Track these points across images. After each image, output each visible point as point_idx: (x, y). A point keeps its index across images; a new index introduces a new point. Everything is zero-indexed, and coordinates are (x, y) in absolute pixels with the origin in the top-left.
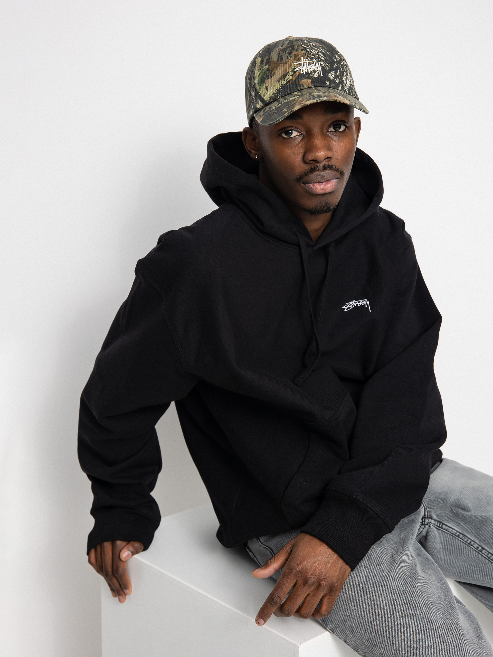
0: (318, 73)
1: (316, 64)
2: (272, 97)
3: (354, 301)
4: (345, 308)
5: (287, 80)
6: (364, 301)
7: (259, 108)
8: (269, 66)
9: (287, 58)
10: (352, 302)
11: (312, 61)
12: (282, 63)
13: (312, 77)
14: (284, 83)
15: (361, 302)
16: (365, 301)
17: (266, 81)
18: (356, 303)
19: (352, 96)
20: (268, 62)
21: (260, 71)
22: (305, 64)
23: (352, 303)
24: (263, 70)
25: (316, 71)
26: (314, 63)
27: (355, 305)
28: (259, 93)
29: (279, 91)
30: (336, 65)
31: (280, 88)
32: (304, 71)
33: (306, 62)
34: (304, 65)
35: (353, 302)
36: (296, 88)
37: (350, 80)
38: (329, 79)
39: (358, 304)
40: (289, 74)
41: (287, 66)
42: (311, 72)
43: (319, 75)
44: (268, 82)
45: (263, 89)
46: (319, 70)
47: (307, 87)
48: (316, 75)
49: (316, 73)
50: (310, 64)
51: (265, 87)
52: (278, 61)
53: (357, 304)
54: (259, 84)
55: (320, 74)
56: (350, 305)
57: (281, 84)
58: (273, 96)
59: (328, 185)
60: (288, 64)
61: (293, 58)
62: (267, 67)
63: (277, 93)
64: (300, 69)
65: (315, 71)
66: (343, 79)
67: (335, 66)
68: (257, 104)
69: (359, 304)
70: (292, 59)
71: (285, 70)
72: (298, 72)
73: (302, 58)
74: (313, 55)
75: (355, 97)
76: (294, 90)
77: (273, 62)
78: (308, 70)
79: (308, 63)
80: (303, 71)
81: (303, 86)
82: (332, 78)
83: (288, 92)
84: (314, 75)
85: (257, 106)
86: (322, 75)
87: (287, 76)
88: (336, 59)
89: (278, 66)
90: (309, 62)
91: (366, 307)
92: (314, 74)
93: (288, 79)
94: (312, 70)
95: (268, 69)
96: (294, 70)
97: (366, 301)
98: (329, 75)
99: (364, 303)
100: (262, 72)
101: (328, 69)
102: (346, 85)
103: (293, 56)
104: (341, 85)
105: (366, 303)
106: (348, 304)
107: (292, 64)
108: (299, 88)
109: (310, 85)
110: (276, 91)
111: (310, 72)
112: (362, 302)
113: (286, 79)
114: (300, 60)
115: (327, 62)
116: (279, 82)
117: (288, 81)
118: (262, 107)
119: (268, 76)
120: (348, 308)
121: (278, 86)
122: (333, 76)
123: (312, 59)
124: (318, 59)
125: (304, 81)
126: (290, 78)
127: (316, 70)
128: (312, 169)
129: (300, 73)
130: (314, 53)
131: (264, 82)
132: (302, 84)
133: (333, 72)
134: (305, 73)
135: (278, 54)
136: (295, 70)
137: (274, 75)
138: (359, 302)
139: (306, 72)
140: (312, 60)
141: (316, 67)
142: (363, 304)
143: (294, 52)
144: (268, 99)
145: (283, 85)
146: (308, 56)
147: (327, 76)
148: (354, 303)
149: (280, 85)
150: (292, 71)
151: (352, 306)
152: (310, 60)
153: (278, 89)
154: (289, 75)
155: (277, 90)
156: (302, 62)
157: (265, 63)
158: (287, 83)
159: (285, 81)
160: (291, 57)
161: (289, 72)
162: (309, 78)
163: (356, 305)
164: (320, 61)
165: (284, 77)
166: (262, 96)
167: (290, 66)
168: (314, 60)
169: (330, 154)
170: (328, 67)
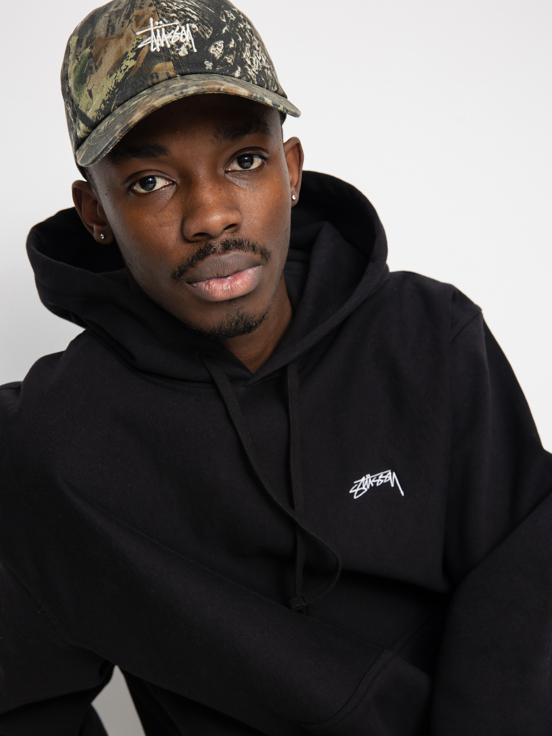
0: (187, 47)
1: (180, 30)
2: (100, 109)
3: (368, 476)
4: (353, 491)
5: (126, 69)
6: (385, 475)
7: (81, 136)
8: (91, 48)
9: (123, 26)
10: (363, 479)
11: (171, 24)
12: (113, 38)
13: (174, 56)
14: (120, 76)
15: (381, 477)
16: (388, 474)
17: (88, 79)
18: (372, 479)
19: (267, 88)
20: (90, 42)
21: (76, 61)
22: (158, 31)
23: (365, 481)
24: (82, 58)
25: (182, 43)
26: (178, 28)
27: (370, 485)
28: (78, 105)
29: (112, 93)
30: (226, 28)
31: (113, 88)
32: (158, 45)
33: (159, 27)
34: (156, 34)
35: (366, 477)
36: (143, 82)
37: (260, 58)
38: (211, 58)
39: (376, 482)
40: (128, 57)
41: (123, 41)
42: (172, 46)
43: (190, 50)
44: (92, 82)
45: (84, 96)
46: (188, 41)
47: (166, 77)
48: (183, 52)
49: (183, 48)
50: (168, 30)
51: (88, 91)
52: (107, 35)
53: (374, 481)
54: (76, 89)
55: (192, 48)
56: (361, 486)
57: (116, 80)
58: (103, 106)
59: (239, 282)
60: (124, 37)
61: (134, 24)
62: (88, 50)
63: (109, 100)
64: (149, 43)
65: (179, 44)
66: (244, 56)
67: (224, 31)
68: (78, 130)
69: (379, 482)
70: (132, 26)
71: (121, 51)
72: (146, 50)
73: (151, 20)
74: (174, 12)
75: (276, 92)
76: (141, 86)
77: (99, 38)
78: (165, 42)
79: (163, 30)
80: (155, 46)
81: (157, 77)
82: (217, 55)
83: (129, 93)
84: (178, 52)
85: (77, 133)
86: (195, 50)
87: (125, 61)
88: (227, 18)
89: (106, 46)
90: (165, 28)
91: (392, 485)
92: (177, 49)
93: (127, 66)
94: (173, 42)
95: (90, 55)
96: (136, 47)
97: (390, 473)
98: (212, 49)
99: (388, 479)
100: (79, 63)
101: (208, 37)
102: (250, 67)
103: (133, 20)
104: (239, 68)
105: (390, 478)
106: (358, 483)
107: (133, 36)
108: (150, 83)
109: (172, 73)
110: (107, 95)
111: (169, 46)
112: (384, 477)
113: (123, 67)
114: (146, 24)
115: (204, 24)
116: (111, 75)
117: (127, 70)
118: (88, 133)
119: (90, 68)
120: (359, 492)
121: (109, 84)
122: (220, 50)
123: (171, 20)
124: (185, 19)
125: (159, 66)
126: (130, 63)
127: (182, 40)
128: (201, 251)
129: (149, 51)
130: (175, 8)
131: (85, 82)
132: (156, 73)
133: (220, 43)
134: (159, 50)
135: (107, 23)
136: (140, 46)
137: (101, 63)
138: (377, 478)
139: (160, 47)
140: (172, 22)
141: (182, 36)
142: (385, 481)
143: (136, 12)
144: (95, 114)
145: (119, 81)
146: (163, 16)
147: (207, 52)
148: (368, 479)
149: (114, 81)
150: (133, 49)
151: (366, 487)
152: (167, 22)
153: (110, 90)
154: (128, 60)
155: (109, 93)
156: (152, 28)
157: (84, 44)
158: (127, 74)
159: (121, 72)
160: (130, 21)
161: (127, 53)
162: (169, 60)
163: (373, 483)
164: (189, 22)
165: (119, 63)
166: (84, 111)
167: (129, 39)
168: (177, 22)
169: (233, 218)
170: (208, 34)
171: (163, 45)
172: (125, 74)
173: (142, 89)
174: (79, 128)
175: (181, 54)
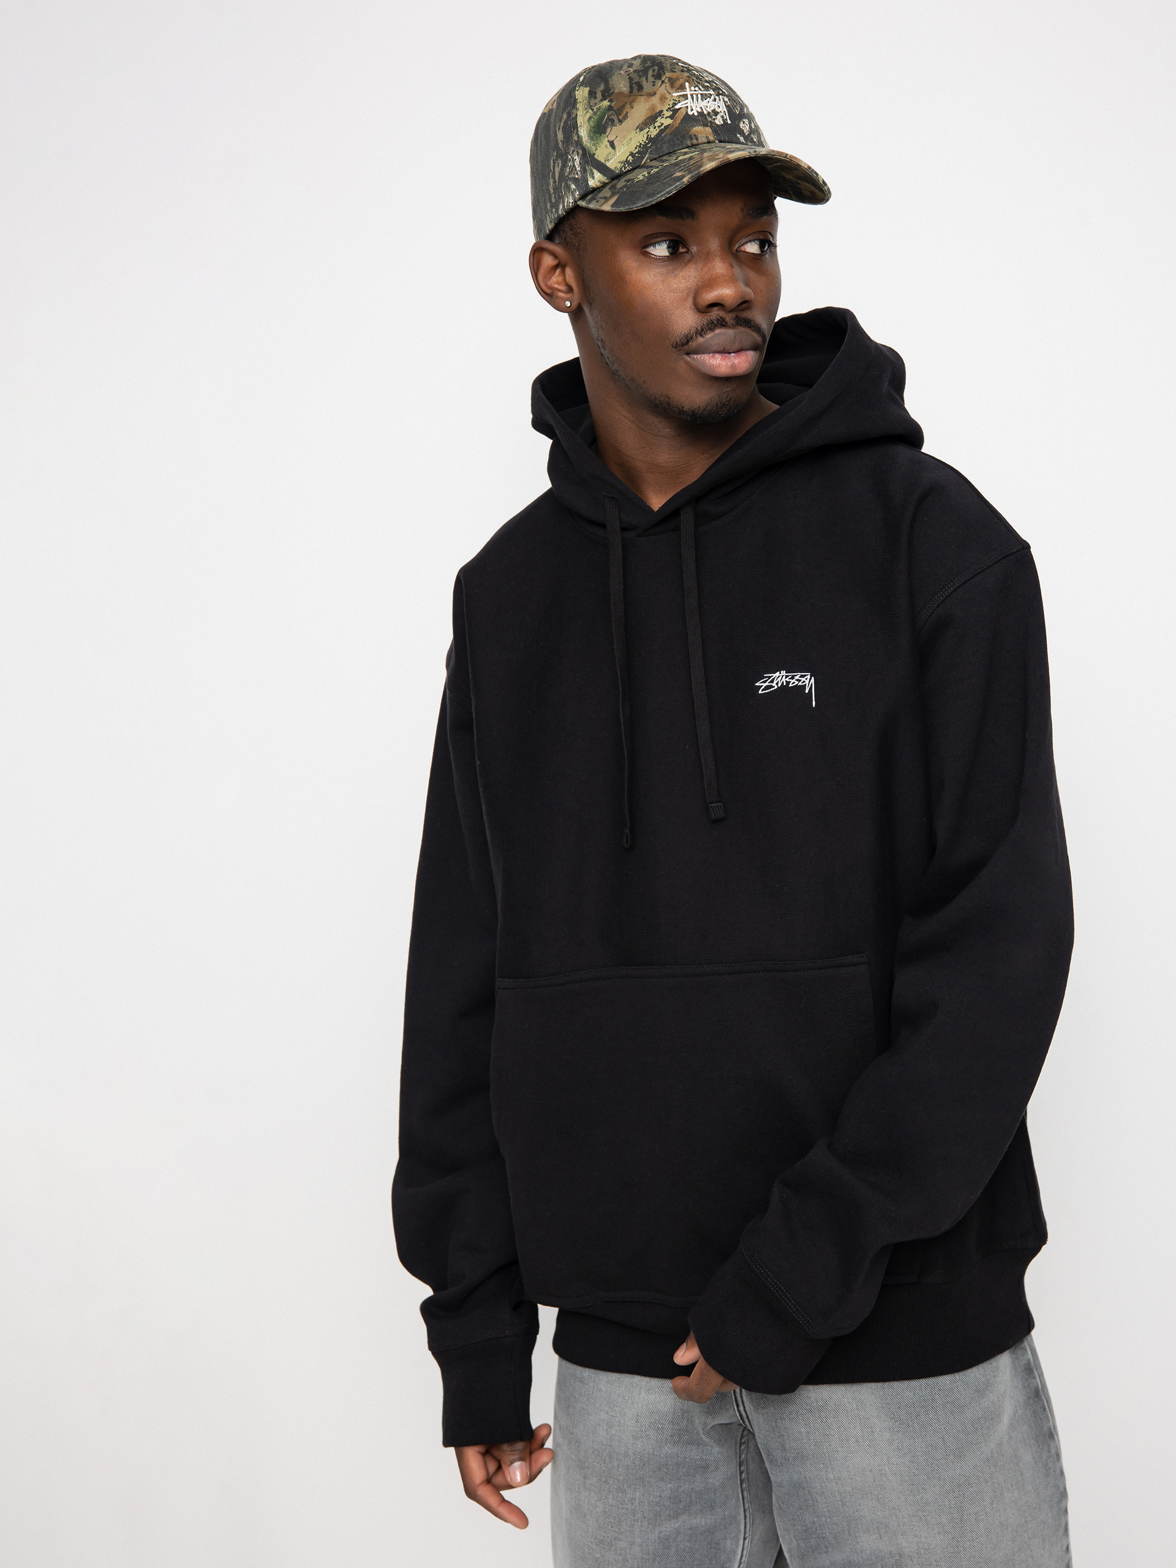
0: (722, 117)
1: (715, 100)
2: (627, 161)
3: (783, 673)
4: (760, 685)
5: (661, 126)
6: (801, 675)
7: (594, 186)
8: (611, 101)
9: (654, 85)
10: (777, 674)
11: (707, 92)
12: (642, 95)
13: (710, 122)
14: (654, 132)
15: (798, 678)
17: (609, 130)
18: (787, 677)
20: (607, 94)
21: (590, 111)
22: (694, 96)
23: (779, 676)
24: (598, 109)
25: (718, 112)
26: (712, 97)
27: (783, 682)
28: (594, 154)
29: (643, 149)
31: (645, 142)
32: (695, 109)
33: (696, 92)
34: (693, 98)
35: (780, 673)
36: (682, 141)
38: (742, 132)
39: (790, 682)
40: (663, 115)
41: (655, 100)
42: (709, 113)
43: (724, 120)
44: (613, 133)
45: (603, 146)
46: (722, 111)
47: (706, 141)
48: (719, 121)
49: (719, 117)
50: (704, 97)
51: (608, 141)
52: (631, 91)
53: (787, 679)
54: (592, 138)
55: (726, 120)
56: (772, 681)
57: (648, 135)
58: (630, 158)
60: (657, 96)
61: (668, 85)
62: (606, 103)
63: (639, 152)
64: (686, 105)
65: (714, 113)
68: (589, 179)
69: (793, 683)
70: (666, 86)
71: (653, 108)
72: (683, 112)
73: (687, 84)
74: (708, 82)
76: (679, 144)
77: (621, 94)
78: (701, 108)
79: (699, 95)
80: (692, 110)
81: (697, 139)
82: (746, 132)
83: (665, 150)
84: (714, 119)
85: (589, 182)
86: (729, 122)
87: (659, 118)
89: (633, 101)
90: (701, 94)
91: (808, 691)
92: (714, 117)
93: (662, 124)
94: (709, 110)
95: (610, 108)
96: (673, 107)
98: (741, 125)
99: (803, 681)
100: (595, 113)
101: (737, 112)
103: (666, 81)
105: (807, 682)
106: (769, 677)
107: (668, 96)
108: (689, 143)
109: (711, 138)
110: (636, 148)
111: (705, 112)
112: (800, 679)
113: (657, 124)
114: (682, 88)
116: (641, 130)
117: (663, 127)
118: (604, 183)
119: (611, 120)
120: (767, 688)
121: (641, 138)
122: (748, 128)
123: (707, 89)
124: (718, 91)
125: (698, 129)
126: (665, 121)
127: (718, 110)
129: (687, 112)
131: (605, 133)
132: (695, 135)
133: (747, 122)
134: (696, 114)
135: (628, 80)
136: (677, 107)
137: (626, 117)
138: (793, 678)
139: (698, 112)
140: (707, 91)
141: (716, 106)
142: (800, 684)
143: (668, 74)
144: (619, 166)
145: (652, 136)
146: (698, 83)
147: (738, 126)
148: (783, 676)
149: (646, 136)
150: (669, 108)
151: (777, 684)
152: (703, 89)
153: (641, 144)
154: (663, 117)
155: (640, 147)
156: (688, 92)
157: (599, 95)
158: (661, 131)
159: (655, 128)
160: (663, 82)
161: (662, 111)
162: (706, 125)
163: (786, 681)
164: (722, 94)
165: (651, 119)
166: (603, 161)
167: (663, 99)
168: (712, 92)
170: (737, 109)
171: (700, 110)
172: (660, 131)
173: (680, 147)
174: (593, 178)
175: (717, 122)
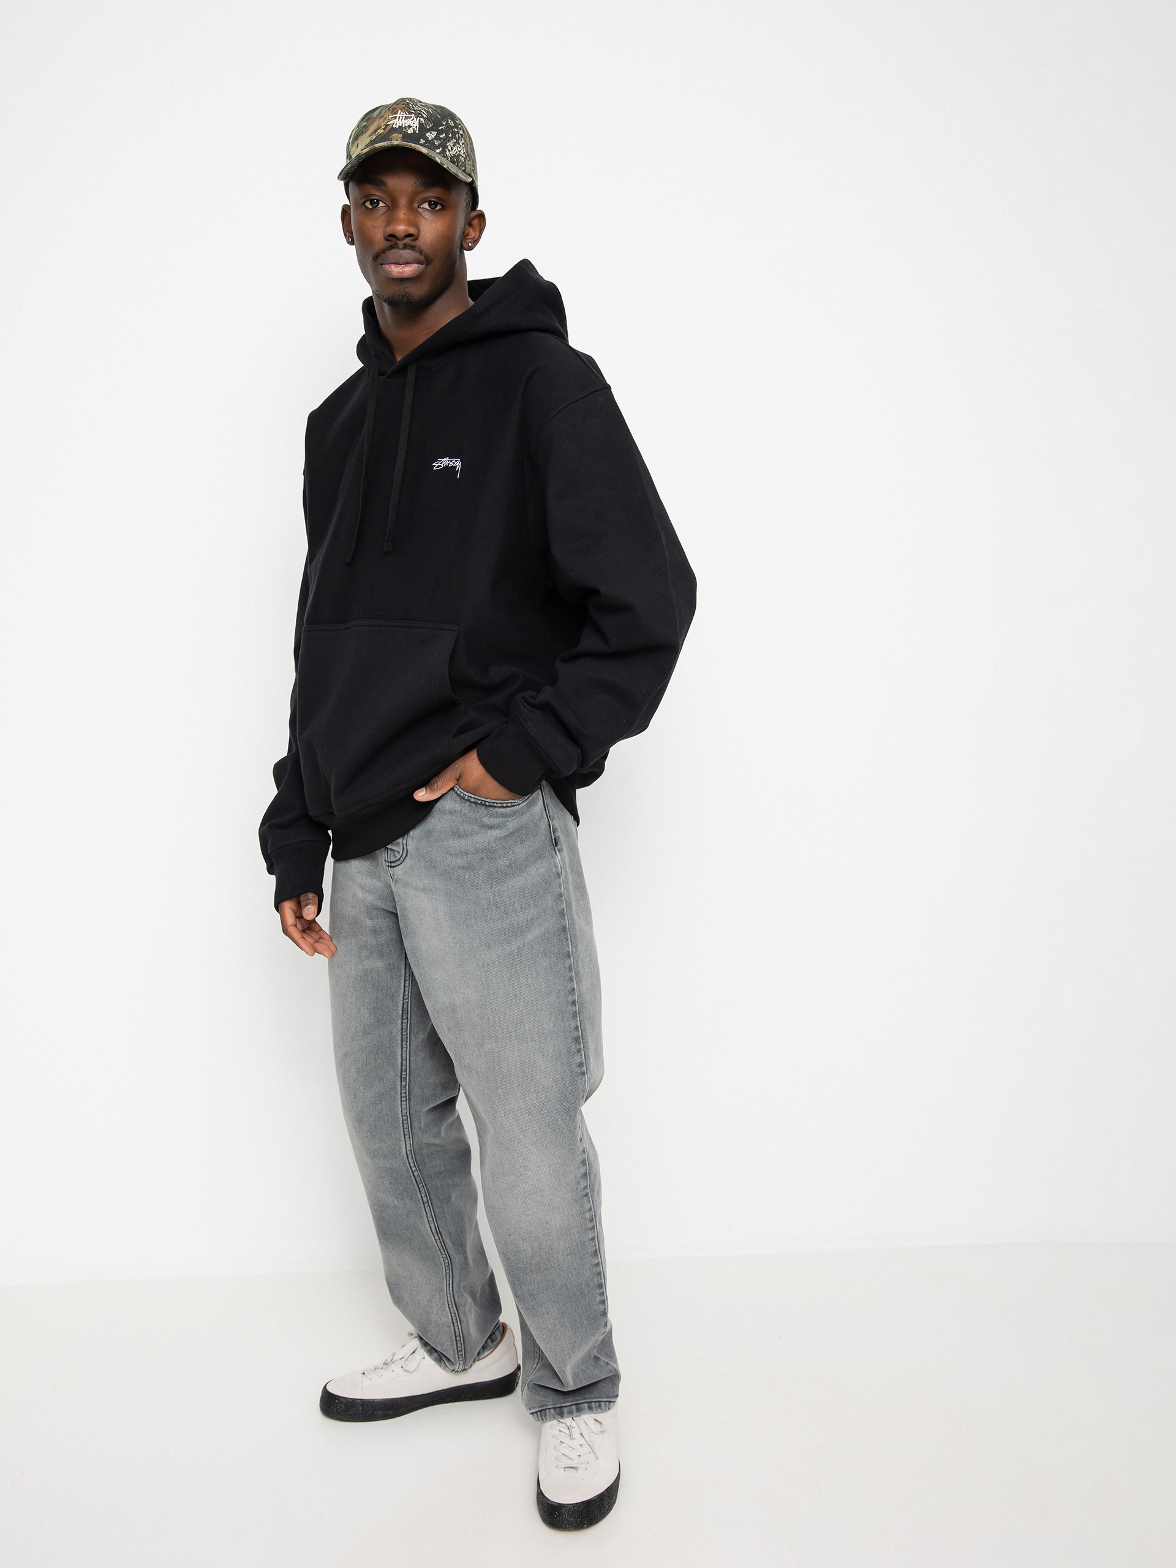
0: (414, 129)
3: (448, 458)
4: (434, 465)
6: (456, 461)
8: (367, 122)
10: (445, 459)
11: (410, 116)
12: (378, 118)
13: (405, 132)
15: (452, 462)
18: (449, 461)
22: (401, 118)
25: (412, 127)
26: (412, 119)
30: (442, 127)
32: (398, 124)
33: (402, 116)
34: (399, 118)
38: (426, 139)
40: (381, 128)
41: (382, 120)
43: (414, 131)
46: (415, 126)
48: (410, 131)
49: (411, 129)
50: (406, 118)
55: (416, 130)
56: (441, 463)
59: (406, 269)
60: (383, 118)
61: (390, 112)
62: (365, 124)
64: (394, 122)
65: (410, 127)
66: (448, 144)
67: (440, 128)
69: (451, 464)
71: (379, 124)
72: (391, 126)
73: (400, 111)
74: (414, 110)
77: (373, 118)
78: (402, 123)
79: (404, 118)
82: (430, 138)
84: (408, 129)
86: (417, 132)
89: (374, 122)
93: (379, 133)
94: (406, 125)
95: (365, 126)
96: (387, 123)
97: (459, 461)
98: (428, 134)
101: (428, 127)
102: (449, 151)
104: (441, 149)
106: (439, 461)
107: (387, 117)
111: (404, 126)
113: (377, 133)
114: (396, 113)
115: (428, 120)
116: (370, 137)
119: (362, 132)
120: (438, 467)
121: (368, 141)
122: (433, 136)
123: (410, 113)
124: (418, 115)
125: (397, 132)
128: (391, 246)
130: (416, 109)
131: (357, 140)
132: (392, 138)
133: (435, 133)
134: (397, 127)
136: (388, 123)
137: (368, 130)
139: (399, 126)
141: (413, 123)
142: (454, 465)
146: (407, 110)
147: (425, 135)
148: (447, 460)
150: (385, 124)
151: (444, 465)
152: (408, 115)
156: (398, 115)
161: (381, 125)
162: (401, 133)
163: (448, 464)
164: (420, 117)
167: (385, 119)
168: (413, 115)
169: (412, 231)
171: (401, 125)
175: (409, 132)
